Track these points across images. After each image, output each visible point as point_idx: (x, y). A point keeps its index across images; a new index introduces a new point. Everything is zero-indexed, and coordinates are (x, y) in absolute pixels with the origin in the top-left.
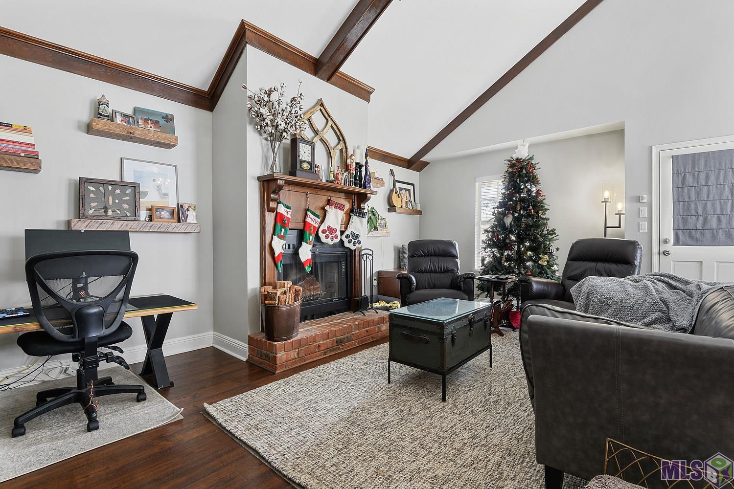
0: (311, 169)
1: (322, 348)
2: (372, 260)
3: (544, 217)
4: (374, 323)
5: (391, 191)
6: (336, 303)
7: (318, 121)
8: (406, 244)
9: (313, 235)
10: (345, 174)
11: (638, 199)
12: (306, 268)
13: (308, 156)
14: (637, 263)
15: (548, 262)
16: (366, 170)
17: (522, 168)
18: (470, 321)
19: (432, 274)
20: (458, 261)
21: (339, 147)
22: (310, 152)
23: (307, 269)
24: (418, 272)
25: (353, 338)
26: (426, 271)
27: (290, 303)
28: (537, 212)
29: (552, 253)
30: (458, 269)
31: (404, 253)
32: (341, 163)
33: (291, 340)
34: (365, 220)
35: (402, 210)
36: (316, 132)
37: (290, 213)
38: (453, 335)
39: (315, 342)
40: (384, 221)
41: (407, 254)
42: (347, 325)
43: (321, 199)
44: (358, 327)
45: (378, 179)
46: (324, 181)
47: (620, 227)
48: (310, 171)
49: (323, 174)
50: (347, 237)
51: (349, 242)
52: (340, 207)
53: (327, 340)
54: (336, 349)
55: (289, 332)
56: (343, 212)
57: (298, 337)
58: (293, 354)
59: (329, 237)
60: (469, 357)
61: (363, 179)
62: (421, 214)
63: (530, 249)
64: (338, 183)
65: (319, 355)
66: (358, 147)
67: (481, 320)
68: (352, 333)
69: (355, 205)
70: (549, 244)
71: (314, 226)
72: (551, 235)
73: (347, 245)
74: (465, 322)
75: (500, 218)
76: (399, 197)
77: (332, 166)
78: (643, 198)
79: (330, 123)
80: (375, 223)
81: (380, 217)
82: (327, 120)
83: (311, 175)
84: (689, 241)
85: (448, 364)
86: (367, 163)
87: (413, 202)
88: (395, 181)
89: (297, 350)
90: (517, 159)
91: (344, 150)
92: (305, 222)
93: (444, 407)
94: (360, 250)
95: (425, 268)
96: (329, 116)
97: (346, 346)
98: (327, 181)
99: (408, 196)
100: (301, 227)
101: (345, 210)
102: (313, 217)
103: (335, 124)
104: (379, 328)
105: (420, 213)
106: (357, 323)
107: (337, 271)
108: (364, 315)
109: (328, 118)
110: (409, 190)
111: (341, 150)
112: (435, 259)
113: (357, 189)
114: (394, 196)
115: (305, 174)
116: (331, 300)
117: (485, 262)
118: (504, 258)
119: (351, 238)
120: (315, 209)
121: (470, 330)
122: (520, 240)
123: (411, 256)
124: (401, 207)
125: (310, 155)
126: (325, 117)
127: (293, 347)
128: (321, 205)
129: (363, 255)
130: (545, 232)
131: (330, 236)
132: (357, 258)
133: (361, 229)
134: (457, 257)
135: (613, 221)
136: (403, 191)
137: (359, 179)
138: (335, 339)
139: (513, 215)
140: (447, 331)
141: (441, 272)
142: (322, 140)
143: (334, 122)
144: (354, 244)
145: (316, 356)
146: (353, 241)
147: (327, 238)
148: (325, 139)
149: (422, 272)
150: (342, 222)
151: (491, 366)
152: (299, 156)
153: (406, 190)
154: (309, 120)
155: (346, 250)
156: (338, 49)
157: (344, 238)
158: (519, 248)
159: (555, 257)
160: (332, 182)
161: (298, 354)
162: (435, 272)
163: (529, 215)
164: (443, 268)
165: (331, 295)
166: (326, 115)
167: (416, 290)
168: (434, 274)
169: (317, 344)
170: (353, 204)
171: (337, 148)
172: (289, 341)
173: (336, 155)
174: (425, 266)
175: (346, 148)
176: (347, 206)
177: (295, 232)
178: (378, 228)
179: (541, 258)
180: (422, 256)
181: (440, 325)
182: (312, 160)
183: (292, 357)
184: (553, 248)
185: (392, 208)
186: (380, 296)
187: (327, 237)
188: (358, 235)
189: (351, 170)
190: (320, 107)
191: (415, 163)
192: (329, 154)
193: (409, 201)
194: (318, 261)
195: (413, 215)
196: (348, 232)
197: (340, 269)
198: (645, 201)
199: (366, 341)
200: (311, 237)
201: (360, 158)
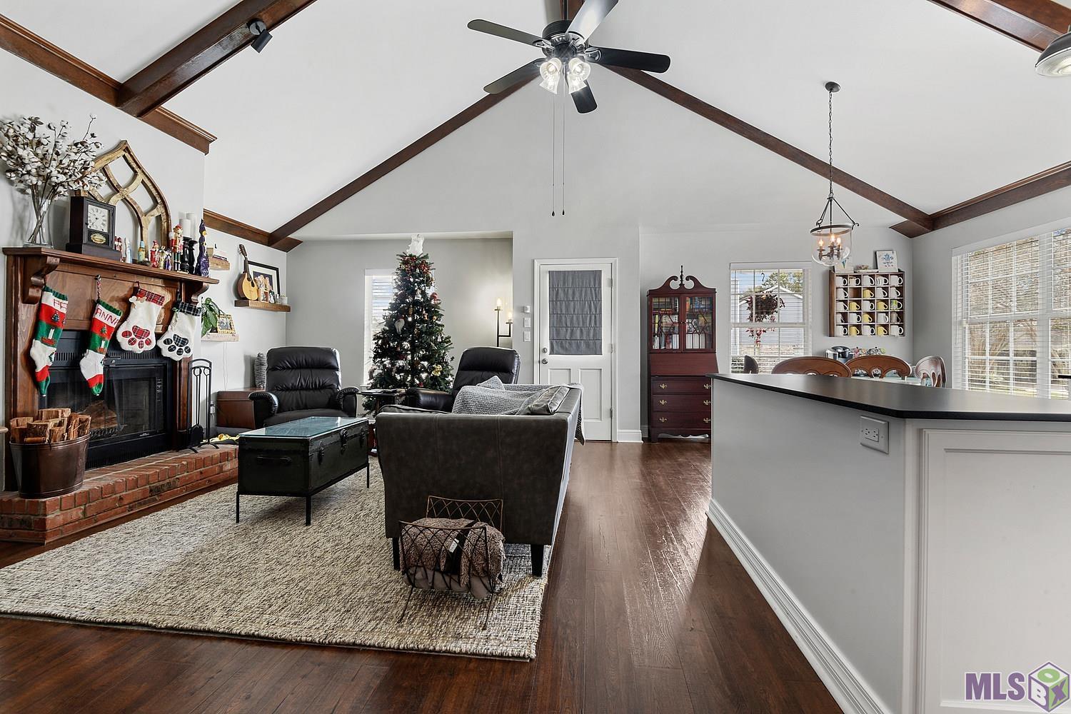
0: (107, 243)
1: (126, 502)
2: (210, 375)
3: (439, 323)
4: (212, 460)
5: (241, 277)
6: (146, 439)
7: (120, 171)
8: (265, 353)
9: (106, 339)
10: (166, 253)
11: (523, 310)
12: (94, 388)
13: (103, 224)
14: (514, 371)
15: (441, 372)
16: (201, 248)
17: (415, 267)
18: (342, 437)
19: (302, 392)
20: (339, 374)
21: (156, 213)
22: (106, 218)
23: (94, 390)
24: (282, 390)
25: (178, 483)
26: (294, 389)
27: (71, 439)
28: (431, 318)
29: (446, 362)
30: (338, 384)
31: (262, 364)
32: (157, 235)
33: (73, 493)
34: (198, 319)
35: (259, 304)
36: (116, 189)
37: (66, 306)
38: (320, 452)
39: (114, 492)
40: (228, 320)
41: (265, 367)
42: (169, 466)
43: (123, 288)
44: (187, 468)
45: (220, 258)
46: (129, 261)
47: (510, 336)
48: (107, 246)
49: (128, 251)
50: (167, 342)
51: (171, 350)
52: (156, 299)
53: (134, 489)
54: (150, 502)
55: (66, 482)
56: (161, 307)
57: (85, 488)
58: (76, 513)
59: (135, 342)
60: (340, 477)
61: (196, 262)
62: (289, 311)
63: (424, 358)
64: (154, 266)
65: (120, 511)
66: (188, 216)
67: (356, 436)
68: (177, 477)
69: (180, 296)
70: (445, 353)
71: (109, 327)
72: (447, 343)
73: (166, 353)
74: (336, 438)
75: (391, 322)
76: (253, 285)
77: (142, 240)
78: (527, 309)
79: (140, 177)
80: (213, 321)
81: (221, 313)
82: (135, 172)
83: (108, 253)
84: (561, 351)
85: (314, 484)
86: (202, 239)
87: (276, 292)
88: (247, 263)
89: (83, 507)
90: (411, 256)
91: (164, 217)
92: (91, 318)
93: (307, 530)
94: (190, 361)
95: (293, 384)
96: (140, 168)
97: (167, 496)
98: (134, 261)
99: (268, 285)
100: (84, 326)
101: (164, 303)
102: (107, 312)
103: (149, 179)
104: (221, 467)
105: (287, 309)
106: (184, 463)
107: (146, 393)
108: (196, 452)
109: (137, 170)
110: (270, 277)
111: (159, 218)
112: (305, 372)
113: (185, 275)
114: (246, 285)
115: (96, 250)
116: (138, 436)
117: (374, 375)
118: (394, 369)
119: (173, 344)
120: (111, 301)
121: (342, 446)
122: (414, 349)
123: (272, 369)
124: (257, 300)
125: (106, 223)
126: (133, 168)
127: (75, 502)
128: (122, 294)
129: (195, 368)
130: (439, 340)
131: (138, 340)
132: (184, 373)
133: (190, 329)
134: (337, 369)
135: (504, 330)
136: (261, 278)
137: (189, 259)
138: (148, 486)
139: (406, 319)
140: (312, 448)
141: (315, 389)
142: (125, 200)
143: (146, 176)
144: (179, 352)
145: (116, 514)
146: (178, 348)
147: (132, 344)
148: (131, 199)
149: (287, 389)
150: (158, 321)
151: (368, 487)
152: (87, 224)
153: (265, 276)
154: (104, 170)
155: (165, 362)
156: (160, 81)
157: (161, 344)
158: (413, 358)
159: (450, 367)
160: (143, 263)
161: (84, 512)
162: (307, 389)
163: (422, 321)
164: (318, 383)
165: (138, 427)
166: (134, 166)
167: (277, 413)
168: (305, 392)
169: (118, 495)
170: (178, 295)
171: (152, 213)
172: (69, 495)
173: (150, 224)
174: (293, 381)
175: (167, 215)
176: (168, 298)
177: (73, 335)
178: (219, 330)
179: (434, 369)
180: (288, 368)
181: (305, 443)
182: (109, 230)
183: (74, 517)
184: (448, 358)
185: (241, 300)
186: (219, 429)
187: (132, 342)
188: (186, 339)
189: (175, 248)
190: (124, 153)
191: (279, 239)
192: (138, 221)
193: (270, 291)
194: (114, 378)
195: (277, 311)
196: (167, 336)
197: (152, 389)
198: (528, 311)
199: (199, 487)
200: (103, 342)
201: (191, 231)
